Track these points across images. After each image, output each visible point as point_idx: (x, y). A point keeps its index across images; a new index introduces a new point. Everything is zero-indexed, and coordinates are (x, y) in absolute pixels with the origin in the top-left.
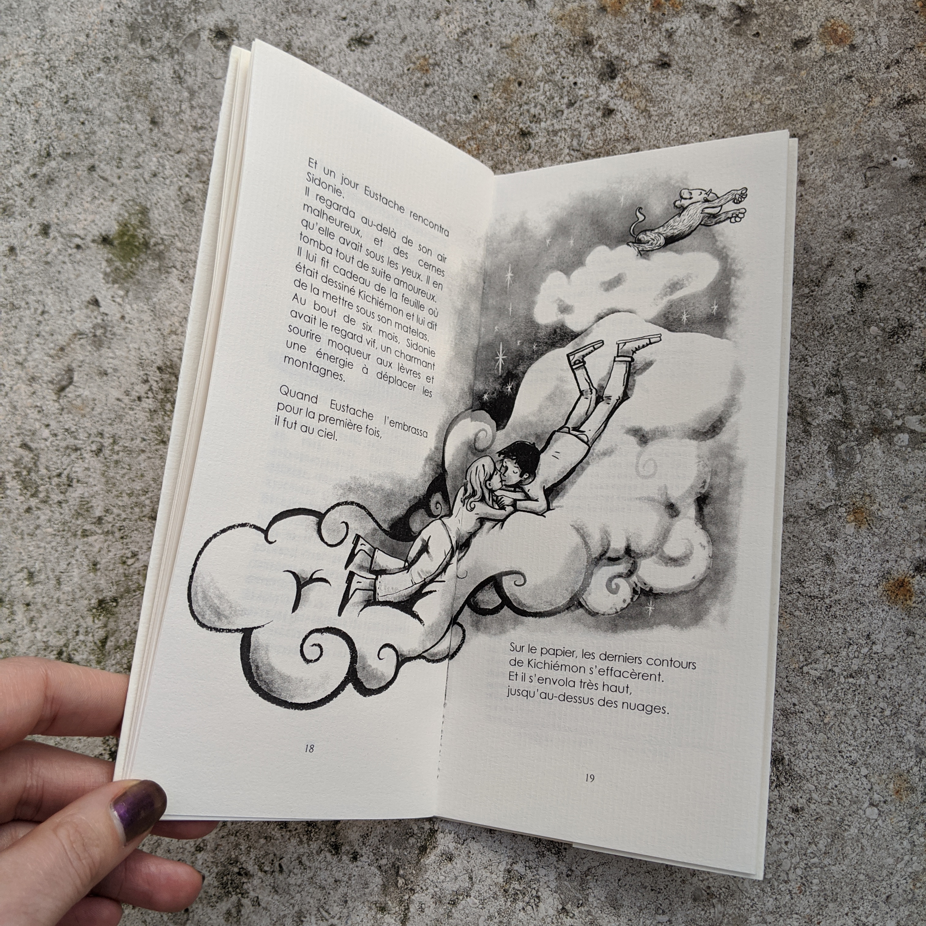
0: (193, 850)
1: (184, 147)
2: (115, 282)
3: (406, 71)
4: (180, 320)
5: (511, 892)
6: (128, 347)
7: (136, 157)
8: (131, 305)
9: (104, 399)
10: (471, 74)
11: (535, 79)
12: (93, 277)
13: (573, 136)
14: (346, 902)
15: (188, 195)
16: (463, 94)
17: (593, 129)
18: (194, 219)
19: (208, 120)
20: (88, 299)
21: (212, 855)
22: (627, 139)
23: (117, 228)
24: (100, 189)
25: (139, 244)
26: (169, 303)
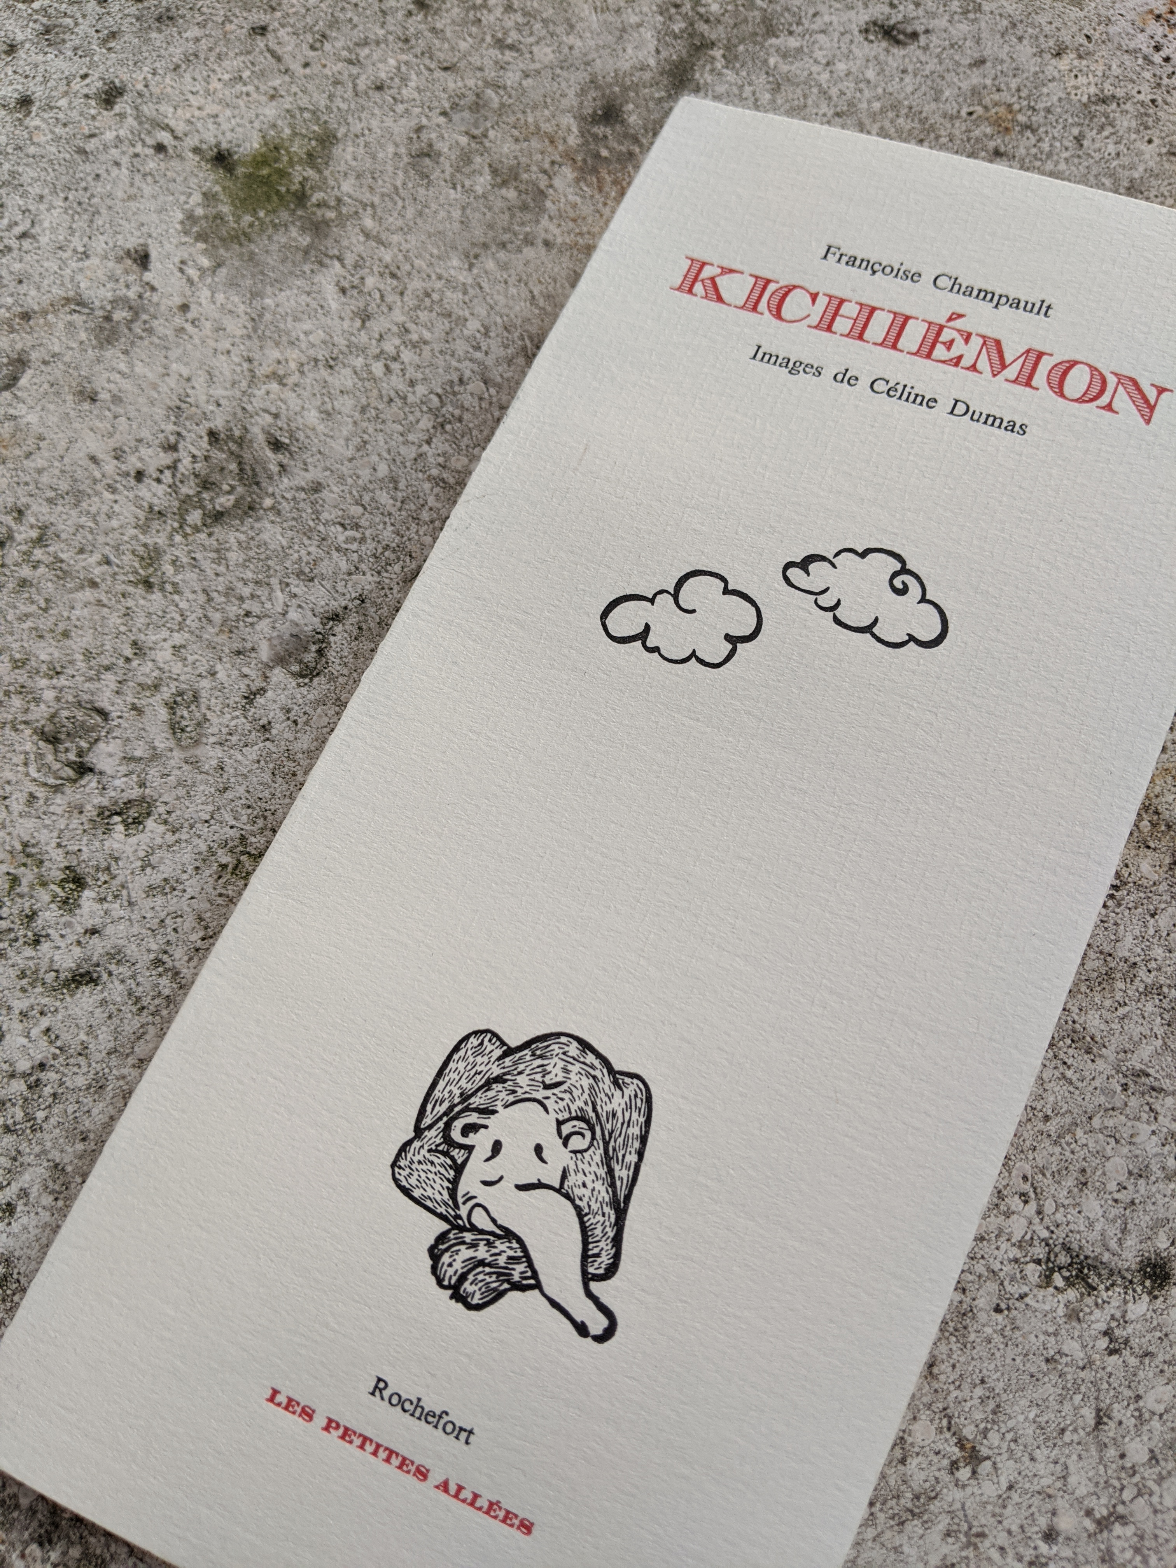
1: (462, 65)
2: (201, 237)
3: (964, 113)
4: (304, 359)
6: (166, 367)
7: (357, 44)
9: (63, 444)
10: (1094, 172)
12: (161, 211)
15: (430, 145)
18: (422, 191)
19: (532, 40)
20: (129, 245)
23: (256, 145)
24: (256, 69)
25: (288, 191)
26: (296, 319)
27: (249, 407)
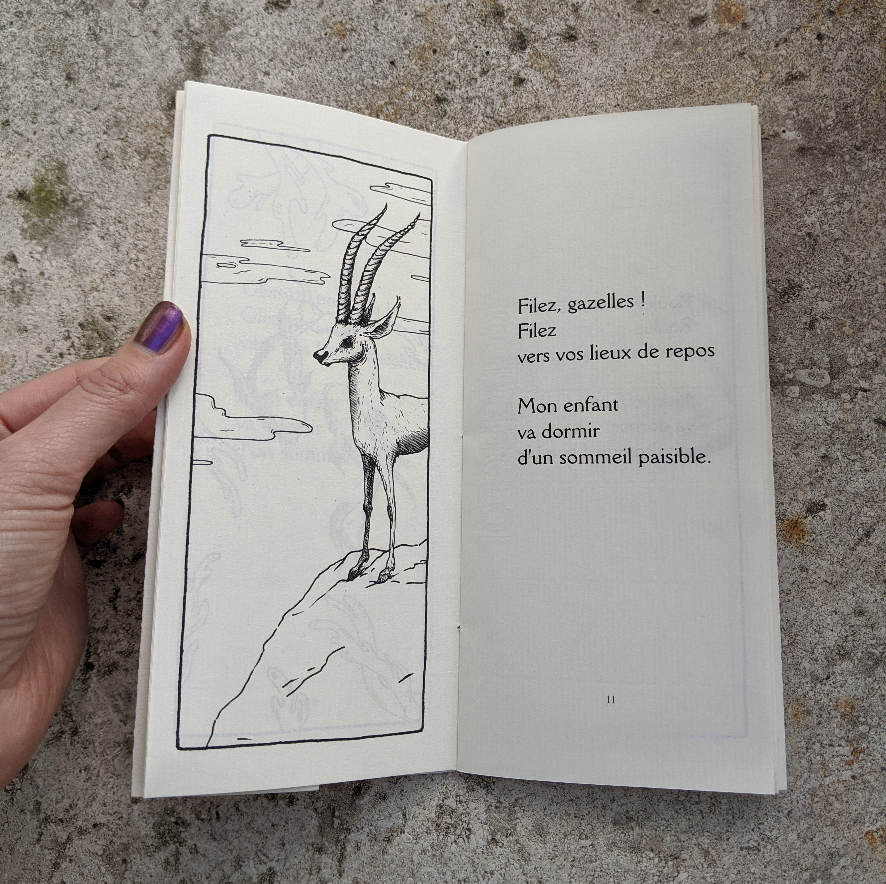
0: (129, 802)
1: (101, 104)
2: (32, 238)
3: (323, 36)
4: (102, 276)
5: (443, 826)
6: (48, 304)
7: (52, 113)
8: (50, 261)
9: (24, 355)
10: (387, 41)
11: (449, 48)
12: (9, 232)
13: (486, 103)
14: (284, 845)
15: (106, 152)
16: (379, 59)
17: (505, 97)
18: (113, 176)
19: (125, 78)
20: (5, 255)
21: (148, 806)
22: (538, 107)
23: (33, 183)
24: (15, 144)
25: (57, 199)
26: (90, 260)
27: (90, 307)
